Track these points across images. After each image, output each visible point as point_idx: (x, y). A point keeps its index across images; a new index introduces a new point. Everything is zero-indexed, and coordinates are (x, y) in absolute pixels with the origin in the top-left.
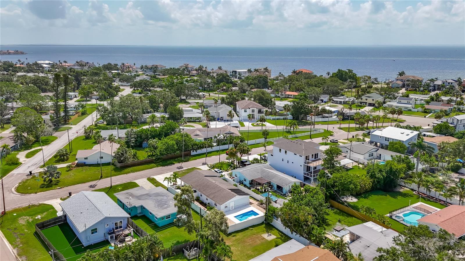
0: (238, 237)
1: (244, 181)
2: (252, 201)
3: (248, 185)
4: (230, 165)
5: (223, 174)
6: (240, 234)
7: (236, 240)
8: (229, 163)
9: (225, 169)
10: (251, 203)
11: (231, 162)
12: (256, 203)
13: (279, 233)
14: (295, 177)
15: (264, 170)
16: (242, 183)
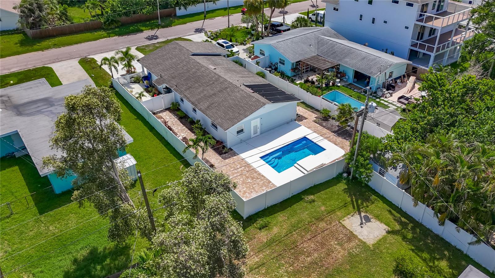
0: (275, 230)
1: (279, 64)
2: (301, 111)
3: (289, 73)
4: (249, 33)
5: (235, 49)
6: (281, 217)
7: (270, 243)
8: (247, 28)
9: (240, 39)
10: (300, 118)
11: (252, 27)
12: (312, 116)
13: (390, 211)
14: (393, 54)
15: (323, 39)
16: (276, 69)
